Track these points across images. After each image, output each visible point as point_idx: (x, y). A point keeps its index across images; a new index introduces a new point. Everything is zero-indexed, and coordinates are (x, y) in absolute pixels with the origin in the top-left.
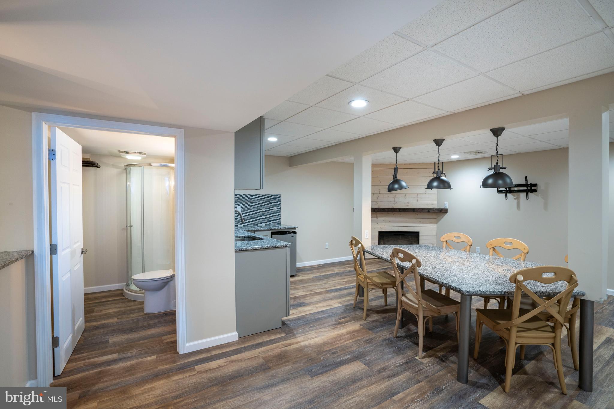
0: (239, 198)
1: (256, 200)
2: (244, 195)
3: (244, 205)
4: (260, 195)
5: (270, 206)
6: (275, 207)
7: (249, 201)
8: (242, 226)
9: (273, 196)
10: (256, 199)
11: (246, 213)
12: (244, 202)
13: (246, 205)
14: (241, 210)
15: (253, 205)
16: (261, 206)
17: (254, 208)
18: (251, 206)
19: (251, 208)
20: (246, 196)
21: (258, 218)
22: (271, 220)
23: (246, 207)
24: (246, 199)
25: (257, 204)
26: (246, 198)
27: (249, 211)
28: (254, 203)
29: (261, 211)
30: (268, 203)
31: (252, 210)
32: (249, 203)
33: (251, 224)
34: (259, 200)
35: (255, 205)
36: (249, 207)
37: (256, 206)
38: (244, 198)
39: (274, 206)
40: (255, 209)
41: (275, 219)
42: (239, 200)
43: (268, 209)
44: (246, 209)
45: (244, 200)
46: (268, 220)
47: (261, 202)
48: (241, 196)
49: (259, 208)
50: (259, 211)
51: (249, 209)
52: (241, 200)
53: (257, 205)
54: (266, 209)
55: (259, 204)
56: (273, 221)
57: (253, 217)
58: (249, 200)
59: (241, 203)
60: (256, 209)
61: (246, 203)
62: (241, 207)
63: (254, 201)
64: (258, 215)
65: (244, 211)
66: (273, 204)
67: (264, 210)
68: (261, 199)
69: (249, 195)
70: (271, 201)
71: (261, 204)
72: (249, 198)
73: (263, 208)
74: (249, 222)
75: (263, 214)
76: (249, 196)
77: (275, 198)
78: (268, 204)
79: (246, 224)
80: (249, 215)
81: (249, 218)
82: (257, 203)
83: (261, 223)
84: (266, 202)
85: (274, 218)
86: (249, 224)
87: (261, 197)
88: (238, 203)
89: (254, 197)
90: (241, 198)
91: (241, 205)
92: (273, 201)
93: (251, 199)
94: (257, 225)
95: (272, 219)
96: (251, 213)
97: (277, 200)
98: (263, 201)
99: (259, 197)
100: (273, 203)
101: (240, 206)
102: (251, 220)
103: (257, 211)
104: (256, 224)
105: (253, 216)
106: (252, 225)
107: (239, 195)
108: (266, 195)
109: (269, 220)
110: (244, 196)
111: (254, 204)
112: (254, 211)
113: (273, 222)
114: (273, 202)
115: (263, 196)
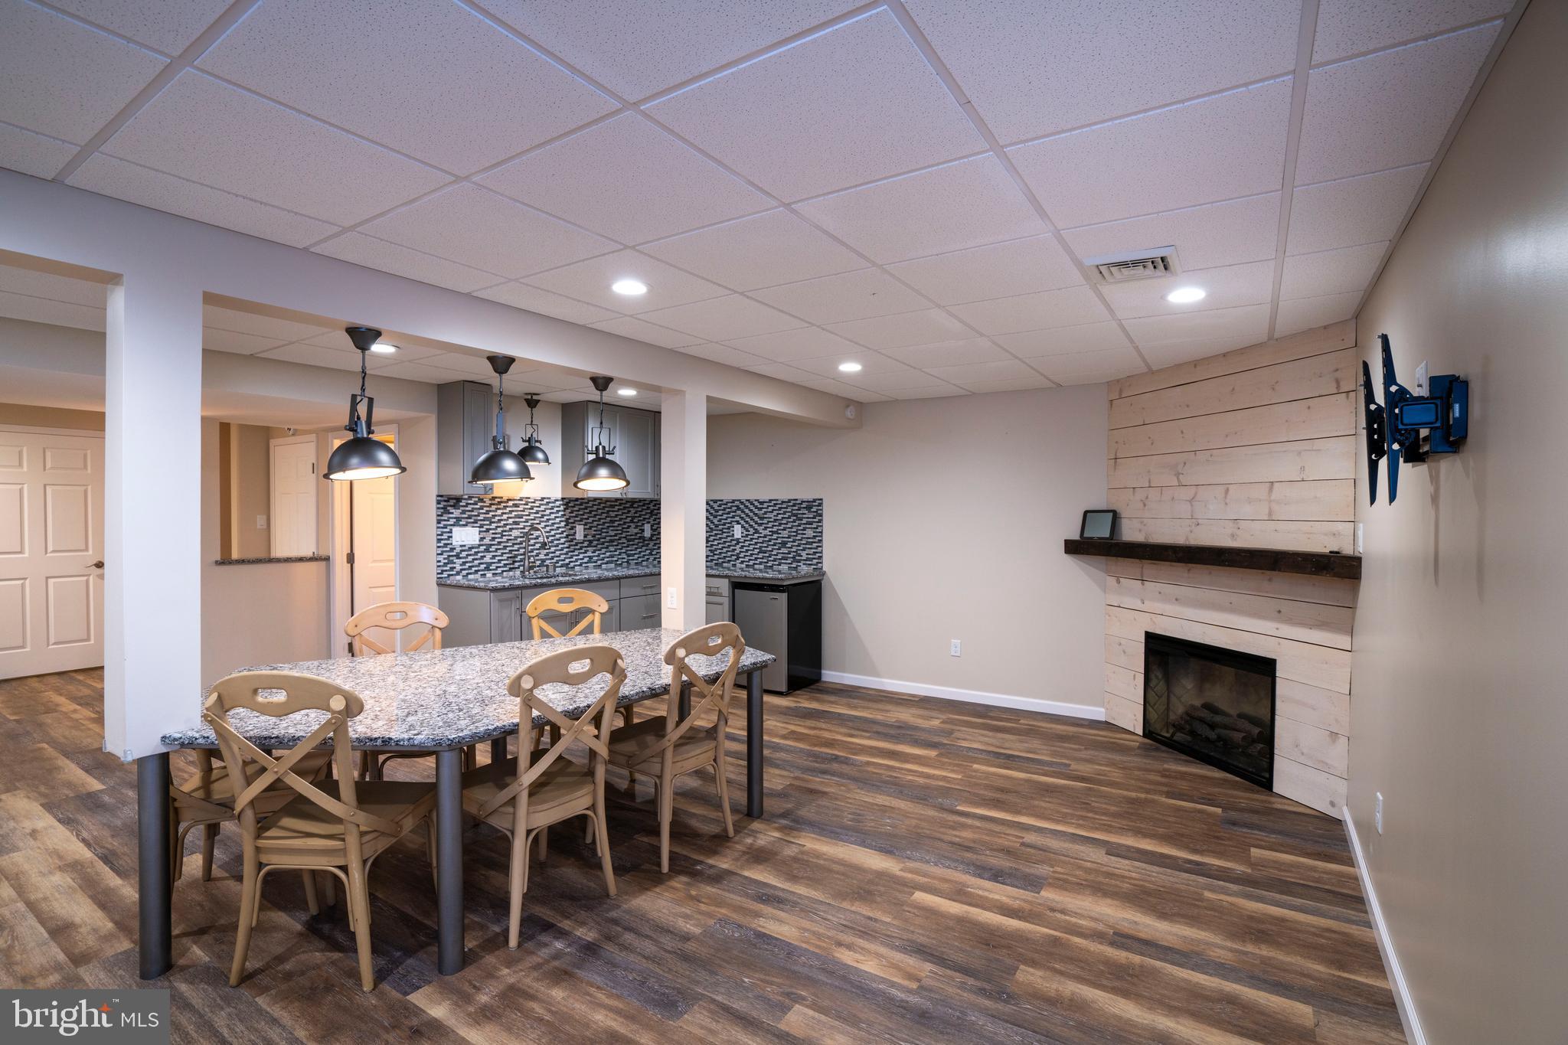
0: (738, 508)
1: (770, 512)
2: (747, 500)
3: (747, 522)
4: (777, 500)
5: (799, 525)
6: (809, 528)
7: (756, 515)
8: (743, 566)
9: (804, 502)
10: (770, 509)
11: (752, 539)
12: (747, 515)
13: (752, 523)
14: (742, 533)
15: (763, 523)
16: (780, 524)
17: (766, 528)
18: (761, 524)
19: (760, 529)
20: (752, 504)
21: (774, 552)
22: (800, 558)
23: (751, 526)
24: (751, 511)
25: (772, 520)
26: (752, 507)
27: (756, 535)
28: (766, 518)
29: (780, 535)
30: (795, 518)
31: (761, 533)
32: (756, 518)
33: (761, 563)
34: (775, 513)
35: (769, 522)
36: (756, 526)
37: (770, 525)
38: (747, 507)
39: (807, 526)
40: (767, 532)
41: (809, 556)
42: (739, 512)
43: (794, 532)
44: (752, 531)
45: (747, 511)
46: (794, 557)
47: (780, 517)
48: (742, 503)
49: (775, 529)
50: (775, 536)
51: (756, 531)
52: (743, 512)
53: (771, 522)
54: (789, 532)
55: (775, 520)
56: (804, 562)
57: (763, 549)
58: (756, 511)
59: (742, 518)
60: (770, 531)
61: (752, 519)
62: (743, 527)
63: (765, 513)
64: (774, 545)
65: (747, 535)
66: (804, 521)
67: (785, 534)
68: (780, 509)
69: (756, 500)
70: (800, 514)
71: (780, 522)
72: (756, 507)
73: (784, 529)
74: (756, 559)
75: (784, 544)
76: (756, 503)
77: (809, 508)
78: (794, 521)
79: (751, 563)
80: (756, 543)
81: (756, 551)
82: (771, 518)
83: (779, 565)
84: (789, 517)
85: (807, 554)
86: (756, 564)
87: (779, 504)
88: (737, 518)
89: (765, 505)
90: (742, 507)
91: (742, 522)
92: (805, 514)
93: (760, 509)
94: (771, 567)
95: (802, 556)
96: (761, 540)
97: (814, 512)
98: (785, 513)
99: (775, 505)
100: (805, 518)
101: (740, 524)
102: (761, 556)
103: (772, 535)
104: (770, 564)
105: (765, 547)
106: (762, 567)
107: (738, 500)
108: (789, 501)
109: (797, 558)
110: (747, 504)
111: (765, 521)
112: (765, 536)
113: (804, 564)
114: (804, 516)
115: (783, 502)
